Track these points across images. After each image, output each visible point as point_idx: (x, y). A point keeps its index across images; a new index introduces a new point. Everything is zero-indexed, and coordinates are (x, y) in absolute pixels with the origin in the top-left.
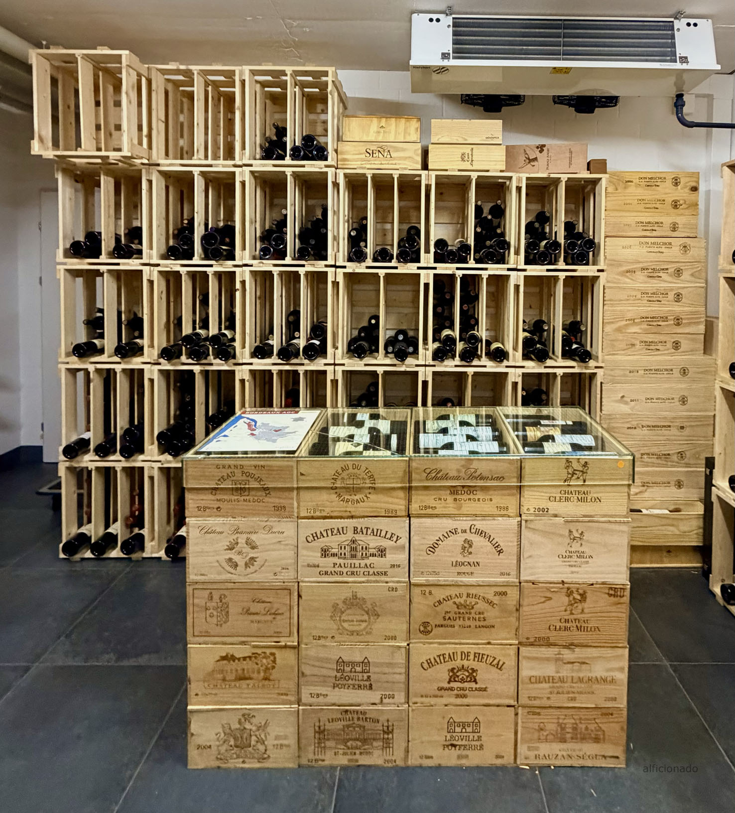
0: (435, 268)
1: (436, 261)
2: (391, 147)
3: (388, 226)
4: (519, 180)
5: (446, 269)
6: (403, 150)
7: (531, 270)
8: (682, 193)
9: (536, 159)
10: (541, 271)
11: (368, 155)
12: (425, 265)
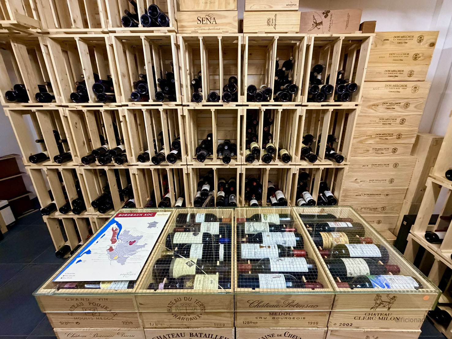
0: (248, 105)
1: (248, 101)
2: (216, 15)
3: (217, 77)
4: (309, 39)
5: (255, 105)
6: (225, 17)
7: (311, 106)
8: (423, 48)
9: (321, 23)
10: (318, 106)
11: (199, 22)
12: (241, 104)
